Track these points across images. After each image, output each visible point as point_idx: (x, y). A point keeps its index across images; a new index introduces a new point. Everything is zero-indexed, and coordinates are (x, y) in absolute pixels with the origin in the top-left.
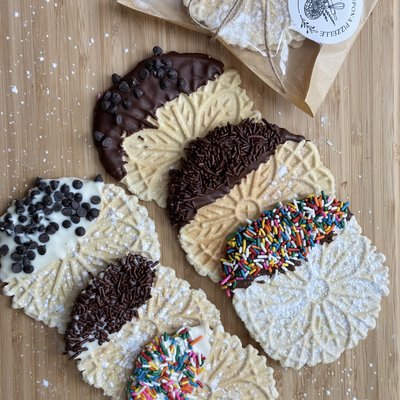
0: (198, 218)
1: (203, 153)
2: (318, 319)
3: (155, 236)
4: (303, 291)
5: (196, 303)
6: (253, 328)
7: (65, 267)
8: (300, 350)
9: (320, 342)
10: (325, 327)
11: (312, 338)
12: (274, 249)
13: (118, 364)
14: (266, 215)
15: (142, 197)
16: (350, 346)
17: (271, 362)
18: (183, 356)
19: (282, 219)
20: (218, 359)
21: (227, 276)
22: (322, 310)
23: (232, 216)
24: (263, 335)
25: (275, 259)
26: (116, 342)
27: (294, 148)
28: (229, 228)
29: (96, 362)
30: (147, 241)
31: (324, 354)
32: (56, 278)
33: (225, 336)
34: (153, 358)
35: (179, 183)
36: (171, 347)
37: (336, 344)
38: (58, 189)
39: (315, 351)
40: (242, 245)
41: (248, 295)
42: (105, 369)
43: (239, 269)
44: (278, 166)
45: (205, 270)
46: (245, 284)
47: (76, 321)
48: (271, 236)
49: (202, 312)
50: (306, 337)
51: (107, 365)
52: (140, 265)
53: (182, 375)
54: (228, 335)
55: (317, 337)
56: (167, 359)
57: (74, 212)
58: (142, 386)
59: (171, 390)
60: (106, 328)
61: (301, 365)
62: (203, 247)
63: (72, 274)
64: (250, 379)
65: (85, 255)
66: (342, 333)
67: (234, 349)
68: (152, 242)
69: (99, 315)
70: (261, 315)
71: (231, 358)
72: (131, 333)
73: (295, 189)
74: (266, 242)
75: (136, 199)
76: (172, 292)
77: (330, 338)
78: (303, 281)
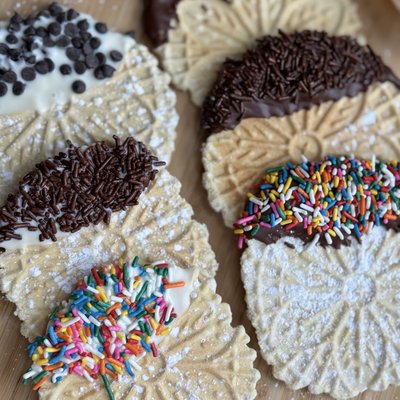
0: (239, 131)
1: (280, 49)
2: (346, 329)
3: (173, 135)
4: (340, 282)
5: (192, 238)
6: (256, 303)
7: (39, 126)
8: (307, 362)
9: (338, 363)
10: (351, 345)
11: (328, 352)
12: (326, 205)
13: (52, 278)
14: (330, 160)
15: (177, 80)
16: (376, 388)
17: (260, 363)
18: (148, 299)
19: (349, 172)
20: (192, 326)
21: (249, 216)
22: (356, 319)
23: (283, 147)
24: (265, 318)
25: (322, 218)
26: (63, 246)
27: (394, 96)
28: (274, 160)
29: (24, 262)
30: (161, 135)
31: (338, 382)
32: (20, 134)
33: (214, 298)
34: (105, 283)
35: (234, 74)
36: (136, 278)
37: (357, 376)
38: (74, 21)
39: (326, 374)
40: (285, 183)
41: (266, 256)
42: (32, 278)
43: (271, 211)
44: (366, 109)
45: (220, 202)
46: (268, 237)
47: (23, 193)
48: (328, 187)
49: (195, 254)
50: (322, 347)
51: (37, 273)
52: (140, 156)
53: (135, 326)
54: (220, 299)
55: (336, 354)
56: (125, 292)
57: (82, 58)
58: (74, 316)
59: (112, 341)
60: (59, 220)
61: (299, 386)
62: (231, 170)
63: (43, 138)
64: (225, 374)
65: (72, 121)
66: (372, 364)
67: (219, 323)
68: (166, 139)
69: (57, 197)
70: (273, 291)
71: (210, 333)
72: (89, 243)
73: (376, 149)
74: (318, 192)
75: (167, 78)
76: (167, 211)
77: (352, 364)
78: (345, 268)
